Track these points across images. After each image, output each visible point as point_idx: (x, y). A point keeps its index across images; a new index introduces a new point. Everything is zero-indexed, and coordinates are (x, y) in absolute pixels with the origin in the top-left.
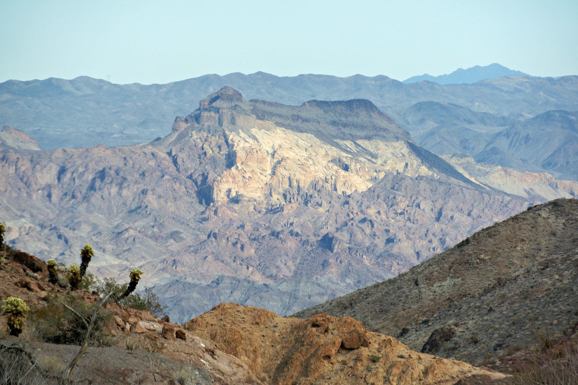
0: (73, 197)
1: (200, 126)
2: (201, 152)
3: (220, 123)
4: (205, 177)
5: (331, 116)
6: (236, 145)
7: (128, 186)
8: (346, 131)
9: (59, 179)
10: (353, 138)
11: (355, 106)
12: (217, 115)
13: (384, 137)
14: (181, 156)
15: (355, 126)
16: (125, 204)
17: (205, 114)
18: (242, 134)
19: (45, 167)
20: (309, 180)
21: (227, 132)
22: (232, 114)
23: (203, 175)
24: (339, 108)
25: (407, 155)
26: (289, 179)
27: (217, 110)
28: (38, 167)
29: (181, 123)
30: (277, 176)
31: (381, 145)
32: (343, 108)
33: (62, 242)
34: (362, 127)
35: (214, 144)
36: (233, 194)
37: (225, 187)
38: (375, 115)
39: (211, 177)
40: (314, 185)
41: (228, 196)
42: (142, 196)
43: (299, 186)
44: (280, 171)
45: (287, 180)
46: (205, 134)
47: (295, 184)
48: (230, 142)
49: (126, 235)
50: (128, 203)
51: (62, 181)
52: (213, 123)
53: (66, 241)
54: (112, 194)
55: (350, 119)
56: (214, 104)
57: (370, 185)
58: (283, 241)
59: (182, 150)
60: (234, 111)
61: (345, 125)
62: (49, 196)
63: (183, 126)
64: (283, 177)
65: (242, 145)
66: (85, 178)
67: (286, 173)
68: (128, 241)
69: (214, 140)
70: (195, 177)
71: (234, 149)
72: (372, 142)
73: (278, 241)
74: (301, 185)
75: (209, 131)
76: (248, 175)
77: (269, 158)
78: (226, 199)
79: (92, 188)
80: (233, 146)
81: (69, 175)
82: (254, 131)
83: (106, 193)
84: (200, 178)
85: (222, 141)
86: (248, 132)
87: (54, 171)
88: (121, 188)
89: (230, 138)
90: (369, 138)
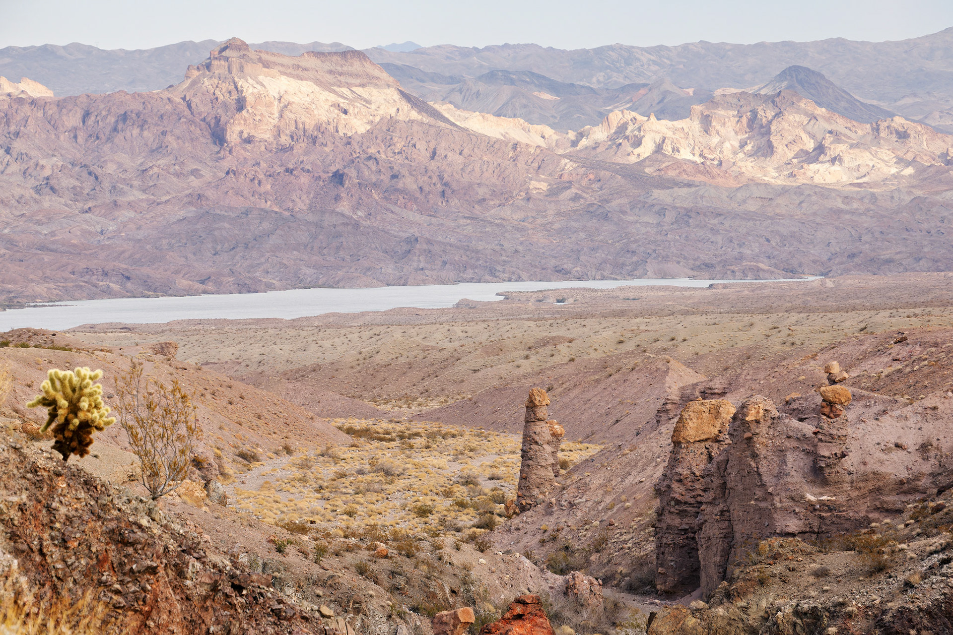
0: (98, 138)
1: (211, 74)
2: (213, 97)
3: (230, 71)
4: (218, 120)
5: (327, 66)
6: (245, 91)
7: (149, 128)
8: (342, 79)
9: (84, 122)
10: (349, 86)
11: (349, 57)
12: (227, 64)
13: (376, 85)
14: (195, 101)
15: (351, 75)
16: (146, 145)
17: (215, 63)
18: (250, 81)
19: (71, 111)
20: (314, 123)
21: (236, 79)
22: (241, 63)
23: (216, 117)
24: (335, 58)
25: (398, 101)
26: (296, 121)
27: (227, 59)
28: (64, 110)
29: (193, 71)
30: (284, 119)
31: (374, 91)
32: (339, 59)
33: (92, 178)
34: (357, 76)
35: (224, 90)
36: (245, 135)
37: (237, 129)
38: (367, 65)
39: (223, 120)
40: (318, 127)
41: (241, 137)
42: (161, 137)
43: (304, 128)
44: (287, 114)
45: (293, 122)
46: (216, 81)
47: (301, 126)
48: (239, 88)
49: (151, 173)
50: (149, 143)
51: (86, 123)
52: (223, 71)
53: (96, 178)
54: (134, 136)
55: (345, 68)
56: (224, 54)
57: (368, 127)
58: (297, 177)
59: (195, 95)
60: (242, 60)
61: (341, 74)
62: (75, 137)
63: (195, 73)
64: (290, 119)
65: (251, 90)
66: (108, 121)
67: (292, 116)
68: (153, 178)
69: (225, 86)
70: (208, 120)
71: (244, 94)
72: (366, 89)
73: (292, 177)
74: (307, 127)
75: (220, 78)
76: (258, 118)
77: (276, 103)
78: (238, 140)
79: (115, 130)
80: (242, 91)
81: (93, 118)
82: (261, 78)
83: (129, 134)
84: (213, 121)
85: (232, 87)
86: (255, 79)
87: (79, 114)
88: (142, 130)
89: (240, 84)
90: (363, 85)
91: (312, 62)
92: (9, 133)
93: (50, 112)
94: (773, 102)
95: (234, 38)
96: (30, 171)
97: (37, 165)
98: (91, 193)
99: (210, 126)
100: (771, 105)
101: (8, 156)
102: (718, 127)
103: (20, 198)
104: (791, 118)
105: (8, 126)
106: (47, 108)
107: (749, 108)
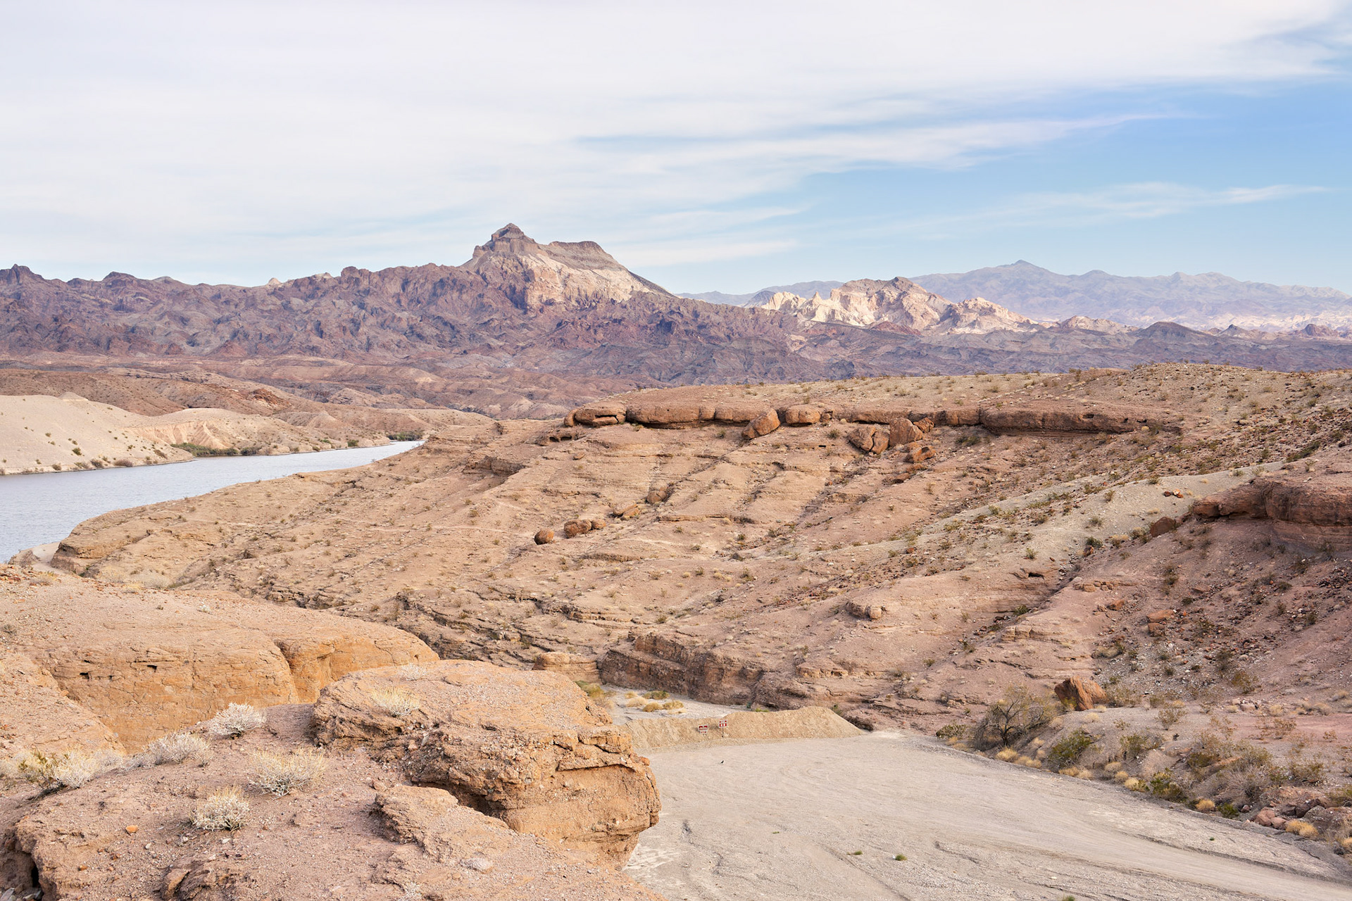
1: (495, 253)
2: (502, 271)
3: (512, 249)
4: (513, 290)
5: (571, 253)
6: (529, 266)
8: (584, 262)
9: (404, 289)
10: (590, 268)
11: (585, 246)
12: (508, 245)
14: (488, 274)
16: (466, 306)
17: (499, 243)
18: (532, 257)
19: (391, 280)
20: (591, 291)
21: (519, 257)
22: (520, 244)
23: (510, 286)
24: (574, 247)
27: (509, 240)
28: (386, 279)
29: (480, 251)
30: (568, 289)
31: (611, 273)
32: (578, 248)
33: (448, 328)
34: (595, 261)
35: (510, 265)
36: (545, 299)
37: (537, 293)
38: (600, 253)
39: (519, 288)
40: (596, 295)
41: (541, 301)
43: (586, 295)
44: (570, 283)
45: (576, 290)
46: (502, 259)
47: (583, 293)
48: (524, 263)
49: (493, 325)
50: (469, 304)
51: (406, 290)
52: (507, 250)
53: (453, 328)
54: (454, 299)
55: (585, 255)
56: (505, 236)
57: (630, 296)
61: (582, 259)
62: (399, 301)
63: (483, 253)
64: (573, 288)
65: (535, 265)
66: (426, 287)
67: (574, 285)
69: (510, 262)
70: (503, 289)
71: (529, 268)
74: (588, 294)
75: (504, 256)
77: (557, 275)
78: (539, 303)
79: (434, 294)
80: (527, 266)
81: (412, 286)
82: (539, 255)
83: (449, 297)
84: (508, 289)
85: (516, 263)
86: (535, 256)
87: (399, 284)
88: (461, 293)
89: (524, 260)
90: (601, 268)
91: (558, 250)
92: (359, 292)
93: (375, 280)
94: (894, 285)
95: (510, 224)
96: (387, 323)
97: (394, 317)
98: (453, 340)
99: (506, 293)
100: (893, 287)
101: (364, 311)
102: (856, 305)
103: (399, 343)
104: (915, 296)
105: (358, 285)
106: (372, 277)
107: (874, 291)
